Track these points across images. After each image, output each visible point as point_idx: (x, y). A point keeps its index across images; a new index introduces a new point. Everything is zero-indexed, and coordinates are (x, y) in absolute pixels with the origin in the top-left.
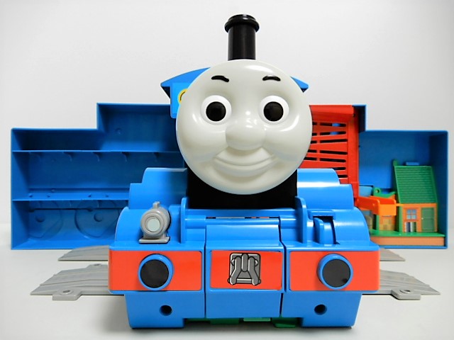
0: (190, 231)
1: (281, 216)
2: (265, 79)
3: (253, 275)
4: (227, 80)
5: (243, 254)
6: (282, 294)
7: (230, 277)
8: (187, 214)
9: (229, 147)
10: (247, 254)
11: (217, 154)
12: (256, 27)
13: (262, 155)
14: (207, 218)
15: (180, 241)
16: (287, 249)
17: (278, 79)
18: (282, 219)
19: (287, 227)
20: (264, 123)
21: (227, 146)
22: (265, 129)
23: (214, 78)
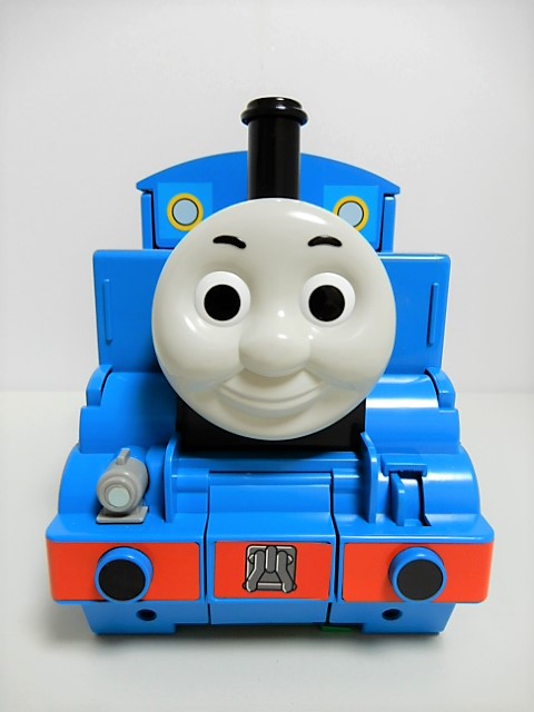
0: (181, 497)
1: (334, 470)
2: (315, 242)
3: (284, 576)
4: (241, 245)
5: (268, 546)
6: (330, 605)
7: (246, 580)
8: (176, 466)
9: (246, 370)
10: (275, 546)
11: (225, 381)
12: (301, 118)
13: (303, 383)
14: (211, 472)
15: (164, 518)
16: (342, 537)
17: (336, 243)
18: (335, 476)
19: (344, 491)
20: (308, 323)
21: (241, 369)
22: (311, 337)
23: (218, 240)
